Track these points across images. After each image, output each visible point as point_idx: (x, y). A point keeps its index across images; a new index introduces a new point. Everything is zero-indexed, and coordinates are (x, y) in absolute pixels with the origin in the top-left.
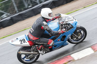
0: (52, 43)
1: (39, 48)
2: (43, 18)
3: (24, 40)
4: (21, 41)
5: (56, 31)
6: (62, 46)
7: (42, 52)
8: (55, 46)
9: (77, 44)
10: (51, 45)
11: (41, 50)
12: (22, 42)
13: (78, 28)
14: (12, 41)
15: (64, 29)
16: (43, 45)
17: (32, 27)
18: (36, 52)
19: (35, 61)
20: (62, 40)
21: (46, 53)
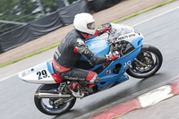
0: (94, 78)
1: (72, 88)
2: (77, 31)
3: (44, 73)
4: (39, 73)
5: (101, 57)
6: (117, 83)
7: (78, 93)
8: (102, 83)
9: (146, 77)
10: (92, 81)
11: (76, 91)
12: (42, 76)
13: (144, 50)
14: (24, 75)
15: (117, 52)
16: (78, 81)
17: (59, 49)
18: (68, 94)
19: (68, 111)
20: (114, 72)
21: (86, 95)
